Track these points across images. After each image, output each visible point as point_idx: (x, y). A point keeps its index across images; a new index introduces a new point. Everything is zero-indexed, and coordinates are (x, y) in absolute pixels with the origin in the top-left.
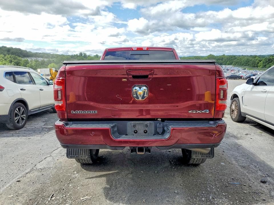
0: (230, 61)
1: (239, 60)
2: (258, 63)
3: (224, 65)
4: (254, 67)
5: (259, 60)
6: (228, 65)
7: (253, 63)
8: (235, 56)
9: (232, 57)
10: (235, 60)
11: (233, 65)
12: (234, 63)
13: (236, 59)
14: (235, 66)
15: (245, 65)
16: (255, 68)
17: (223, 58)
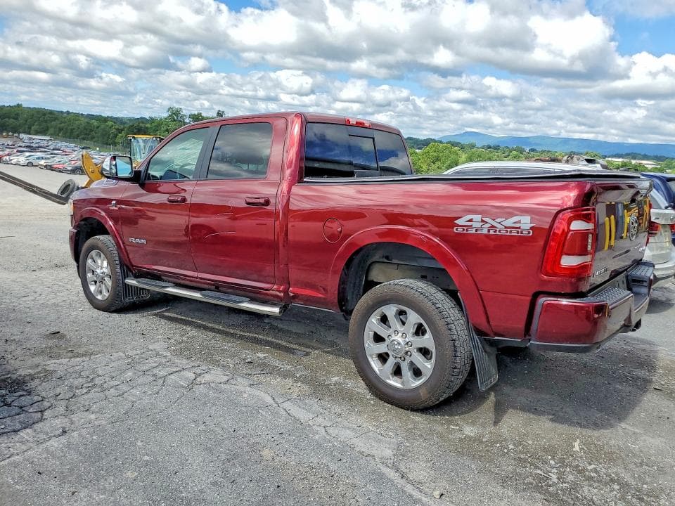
0: (40, 125)
1: (65, 122)
2: (116, 136)
3: (24, 132)
4: (107, 144)
5: (117, 129)
6: (36, 134)
7: (103, 135)
8: (51, 112)
9: (44, 115)
10: (53, 122)
11: (51, 134)
12: (51, 131)
13: (57, 122)
14: (56, 139)
15: (83, 139)
16: (108, 146)
17: (17, 114)
